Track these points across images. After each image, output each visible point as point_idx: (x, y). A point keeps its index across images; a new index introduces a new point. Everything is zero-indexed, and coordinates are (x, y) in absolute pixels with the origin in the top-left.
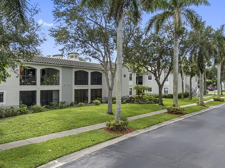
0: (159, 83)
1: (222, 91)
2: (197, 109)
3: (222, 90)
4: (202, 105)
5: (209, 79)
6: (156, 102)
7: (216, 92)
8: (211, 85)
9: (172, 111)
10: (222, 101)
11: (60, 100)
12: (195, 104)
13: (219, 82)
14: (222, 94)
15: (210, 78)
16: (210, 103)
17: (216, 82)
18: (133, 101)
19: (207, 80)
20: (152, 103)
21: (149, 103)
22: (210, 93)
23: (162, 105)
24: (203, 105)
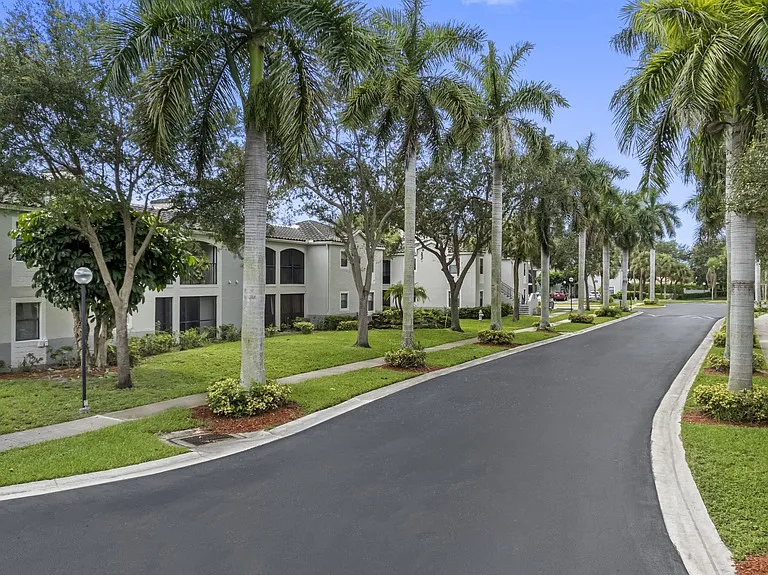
0: (450, 279)
1: (588, 301)
2: (538, 337)
3: (587, 298)
4: (547, 329)
5: (556, 267)
6: (442, 324)
7: (574, 305)
8: (560, 285)
9: (490, 340)
10: (590, 323)
11: (219, 323)
12: (531, 329)
13: (581, 276)
14: (588, 309)
15: (560, 266)
16: (564, 328)
17: (575, 276)
18: (388, 323)
19: (553, 271)
20: (434, 327)
21: (427, 327)
22: (558, 305)
23: (460, 330)
24: (549, 331)
